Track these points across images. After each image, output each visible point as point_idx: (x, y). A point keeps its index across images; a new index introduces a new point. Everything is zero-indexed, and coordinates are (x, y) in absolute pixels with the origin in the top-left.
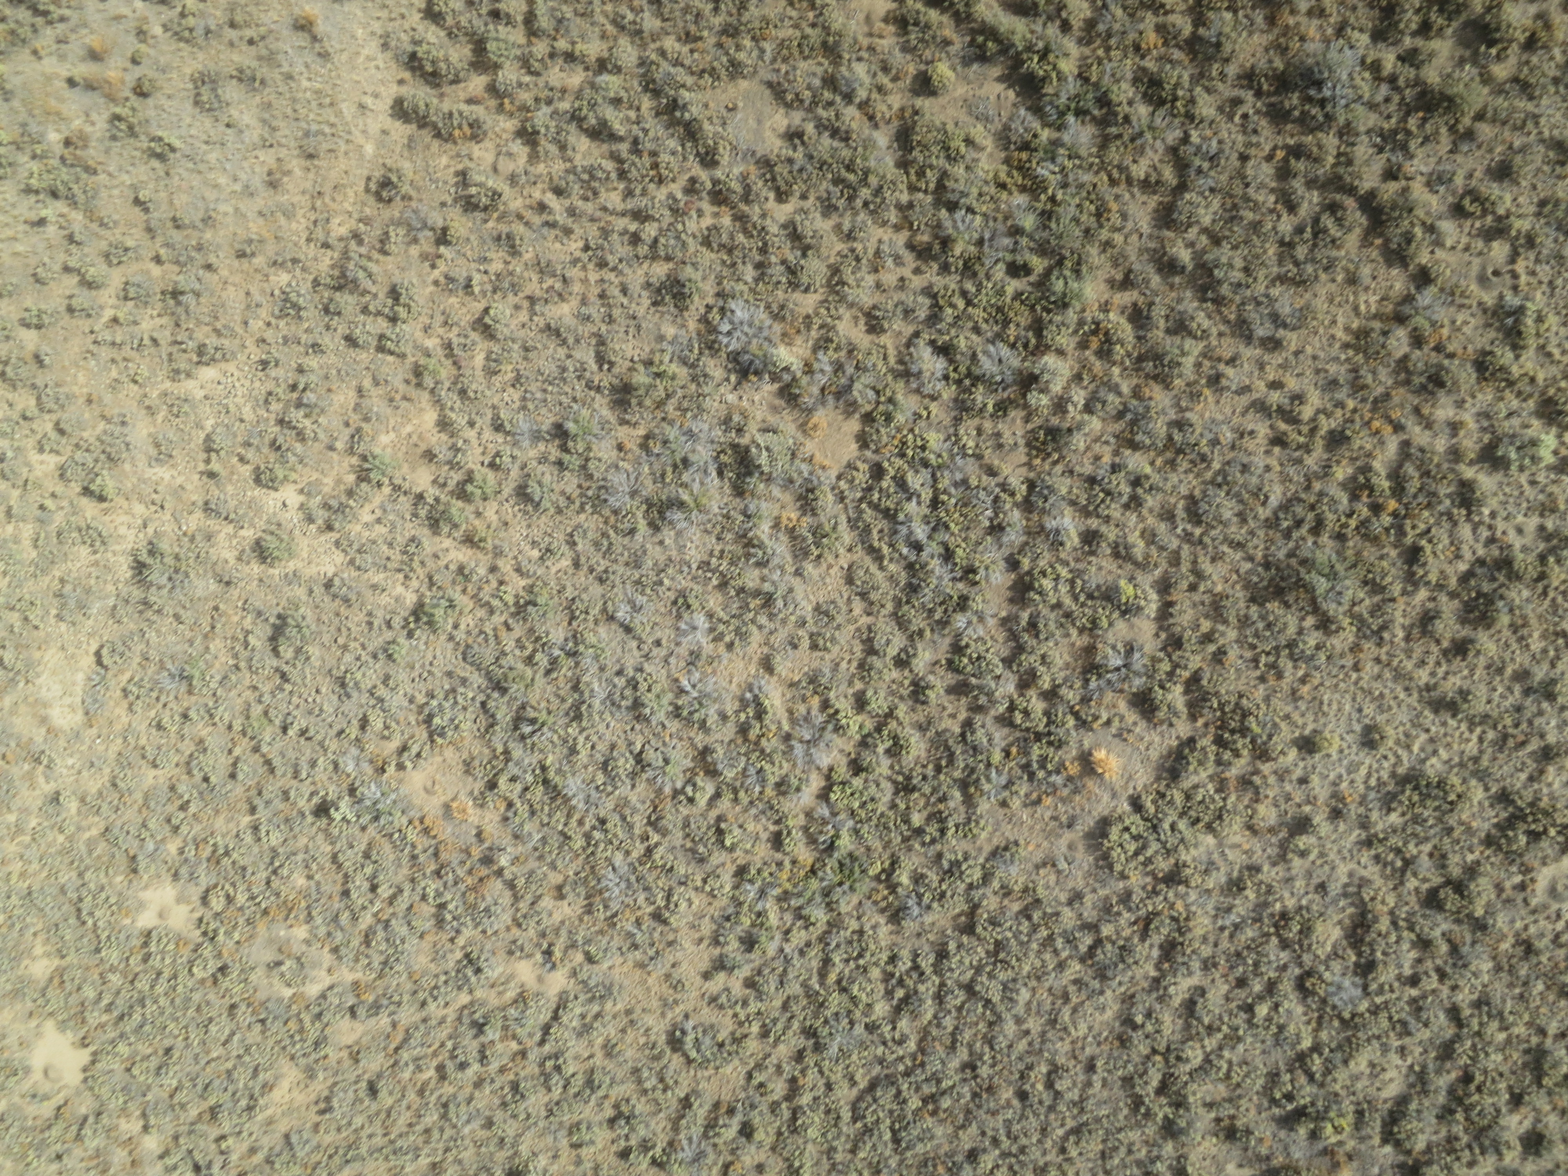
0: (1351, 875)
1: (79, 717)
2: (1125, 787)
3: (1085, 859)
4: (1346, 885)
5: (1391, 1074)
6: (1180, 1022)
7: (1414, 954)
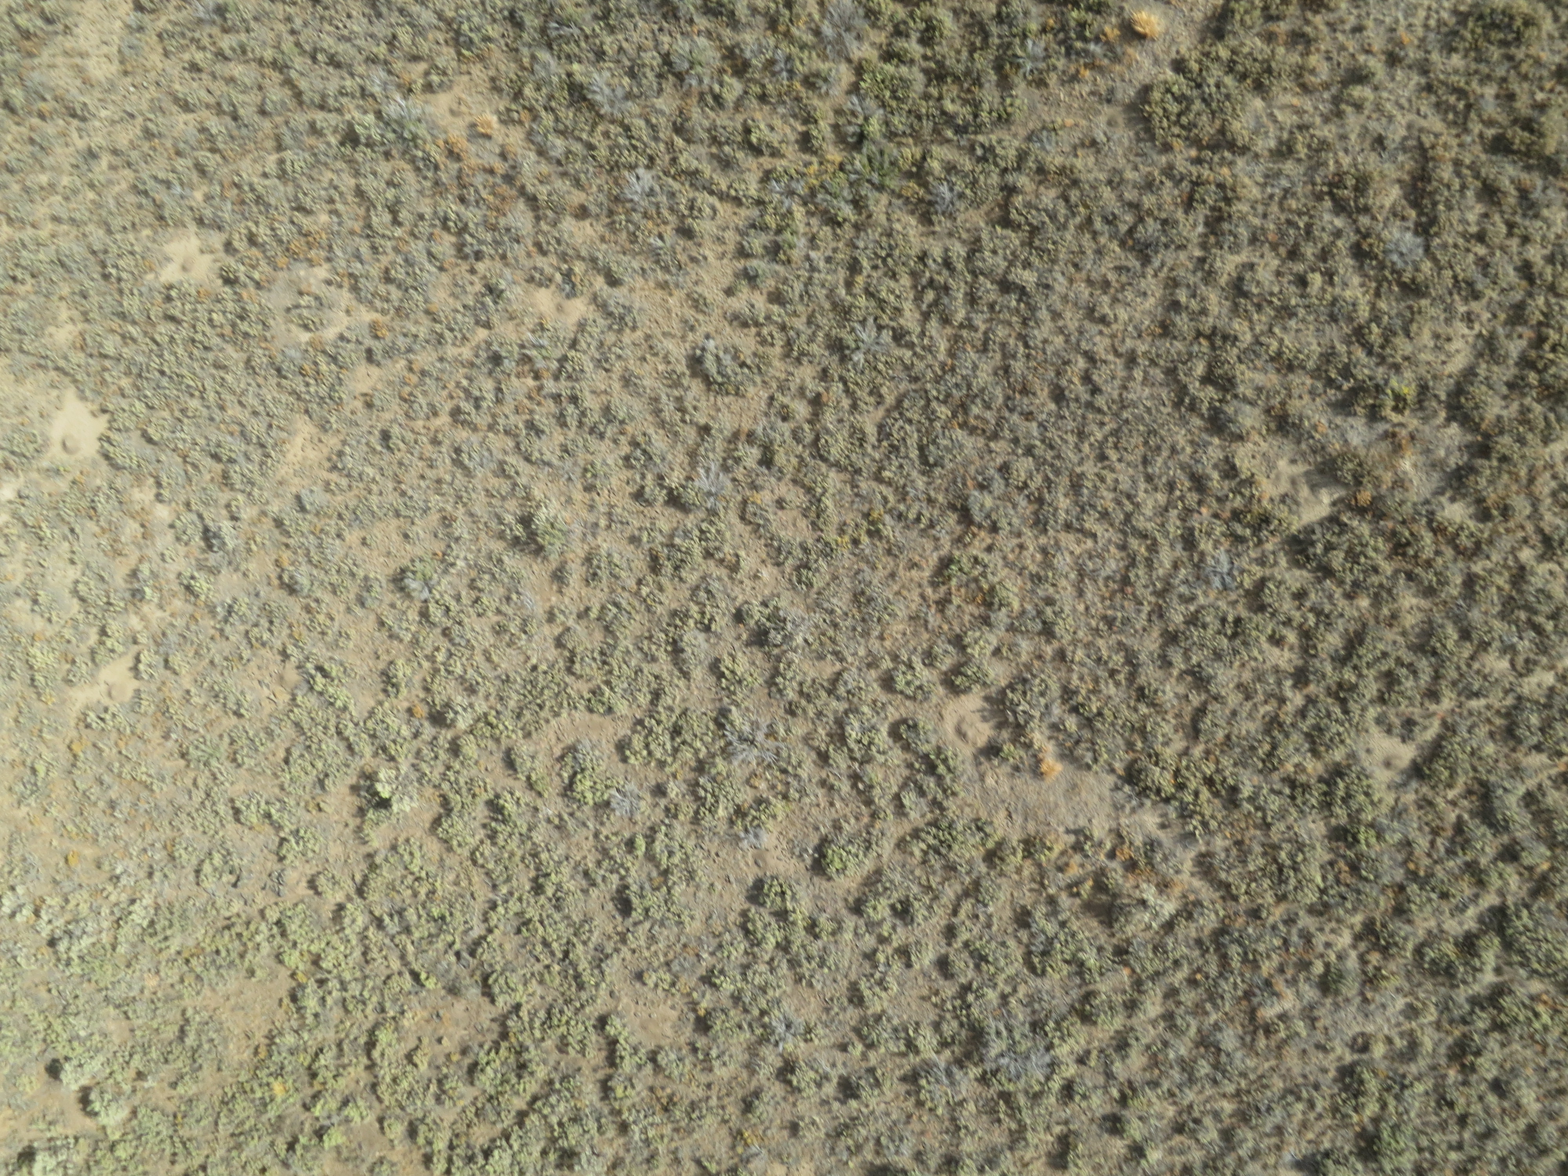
0: (1409, 127)
1: (114, 68)
2: (1168, 52)
3: (1124, 135)
4: (1405, 138)
5: (1457, 344)
6: (1228, 303)
7: (1479, 209)
